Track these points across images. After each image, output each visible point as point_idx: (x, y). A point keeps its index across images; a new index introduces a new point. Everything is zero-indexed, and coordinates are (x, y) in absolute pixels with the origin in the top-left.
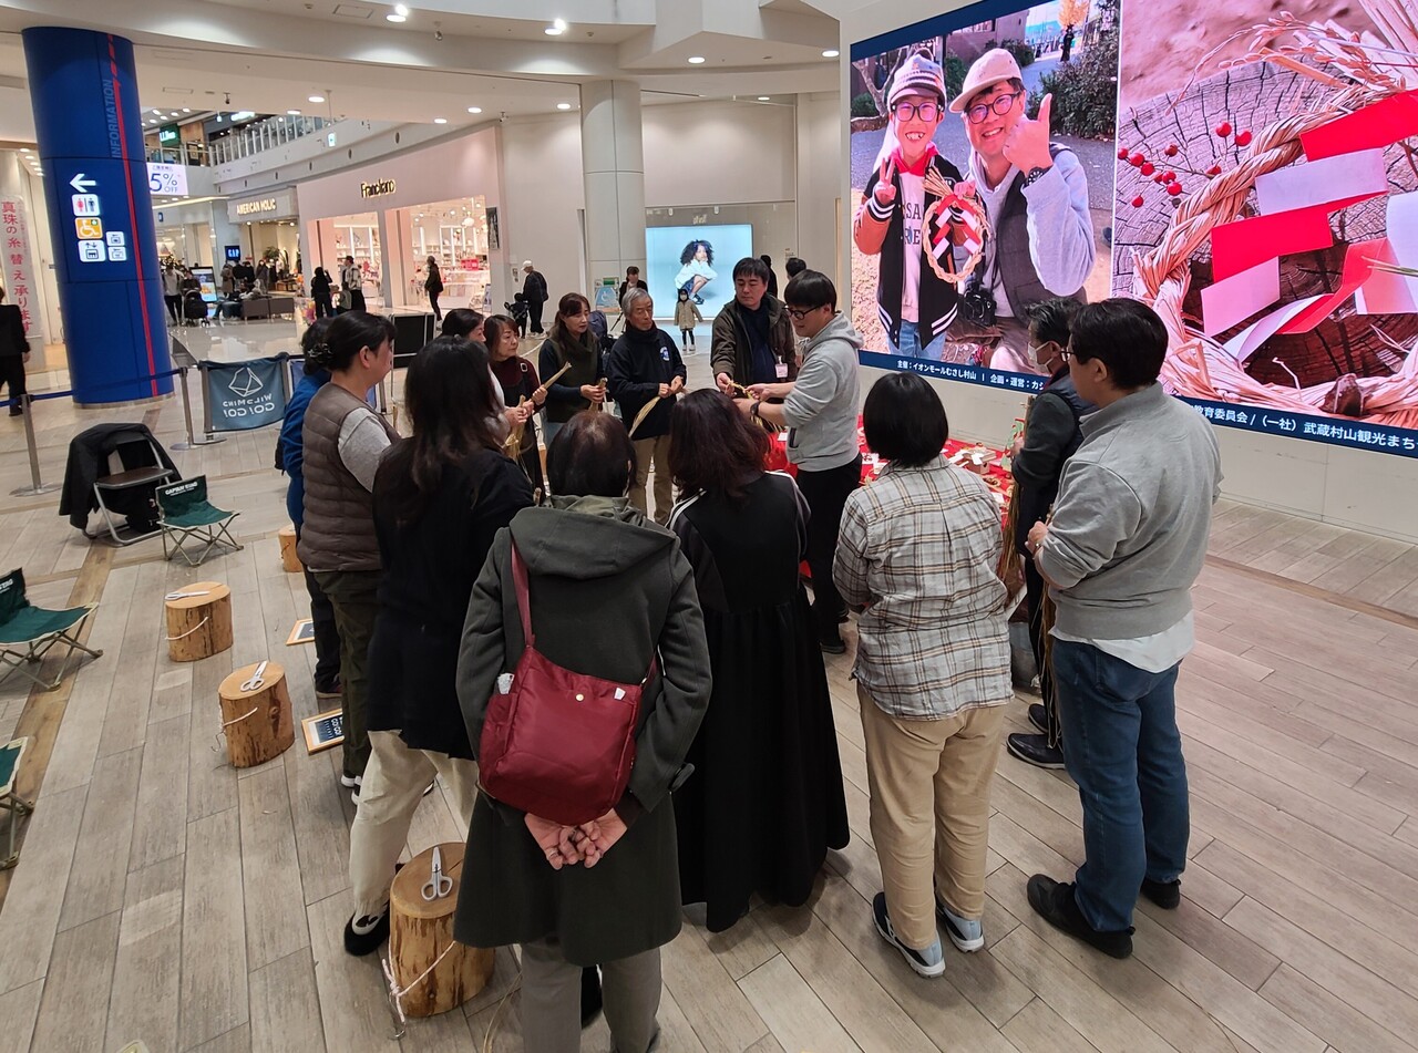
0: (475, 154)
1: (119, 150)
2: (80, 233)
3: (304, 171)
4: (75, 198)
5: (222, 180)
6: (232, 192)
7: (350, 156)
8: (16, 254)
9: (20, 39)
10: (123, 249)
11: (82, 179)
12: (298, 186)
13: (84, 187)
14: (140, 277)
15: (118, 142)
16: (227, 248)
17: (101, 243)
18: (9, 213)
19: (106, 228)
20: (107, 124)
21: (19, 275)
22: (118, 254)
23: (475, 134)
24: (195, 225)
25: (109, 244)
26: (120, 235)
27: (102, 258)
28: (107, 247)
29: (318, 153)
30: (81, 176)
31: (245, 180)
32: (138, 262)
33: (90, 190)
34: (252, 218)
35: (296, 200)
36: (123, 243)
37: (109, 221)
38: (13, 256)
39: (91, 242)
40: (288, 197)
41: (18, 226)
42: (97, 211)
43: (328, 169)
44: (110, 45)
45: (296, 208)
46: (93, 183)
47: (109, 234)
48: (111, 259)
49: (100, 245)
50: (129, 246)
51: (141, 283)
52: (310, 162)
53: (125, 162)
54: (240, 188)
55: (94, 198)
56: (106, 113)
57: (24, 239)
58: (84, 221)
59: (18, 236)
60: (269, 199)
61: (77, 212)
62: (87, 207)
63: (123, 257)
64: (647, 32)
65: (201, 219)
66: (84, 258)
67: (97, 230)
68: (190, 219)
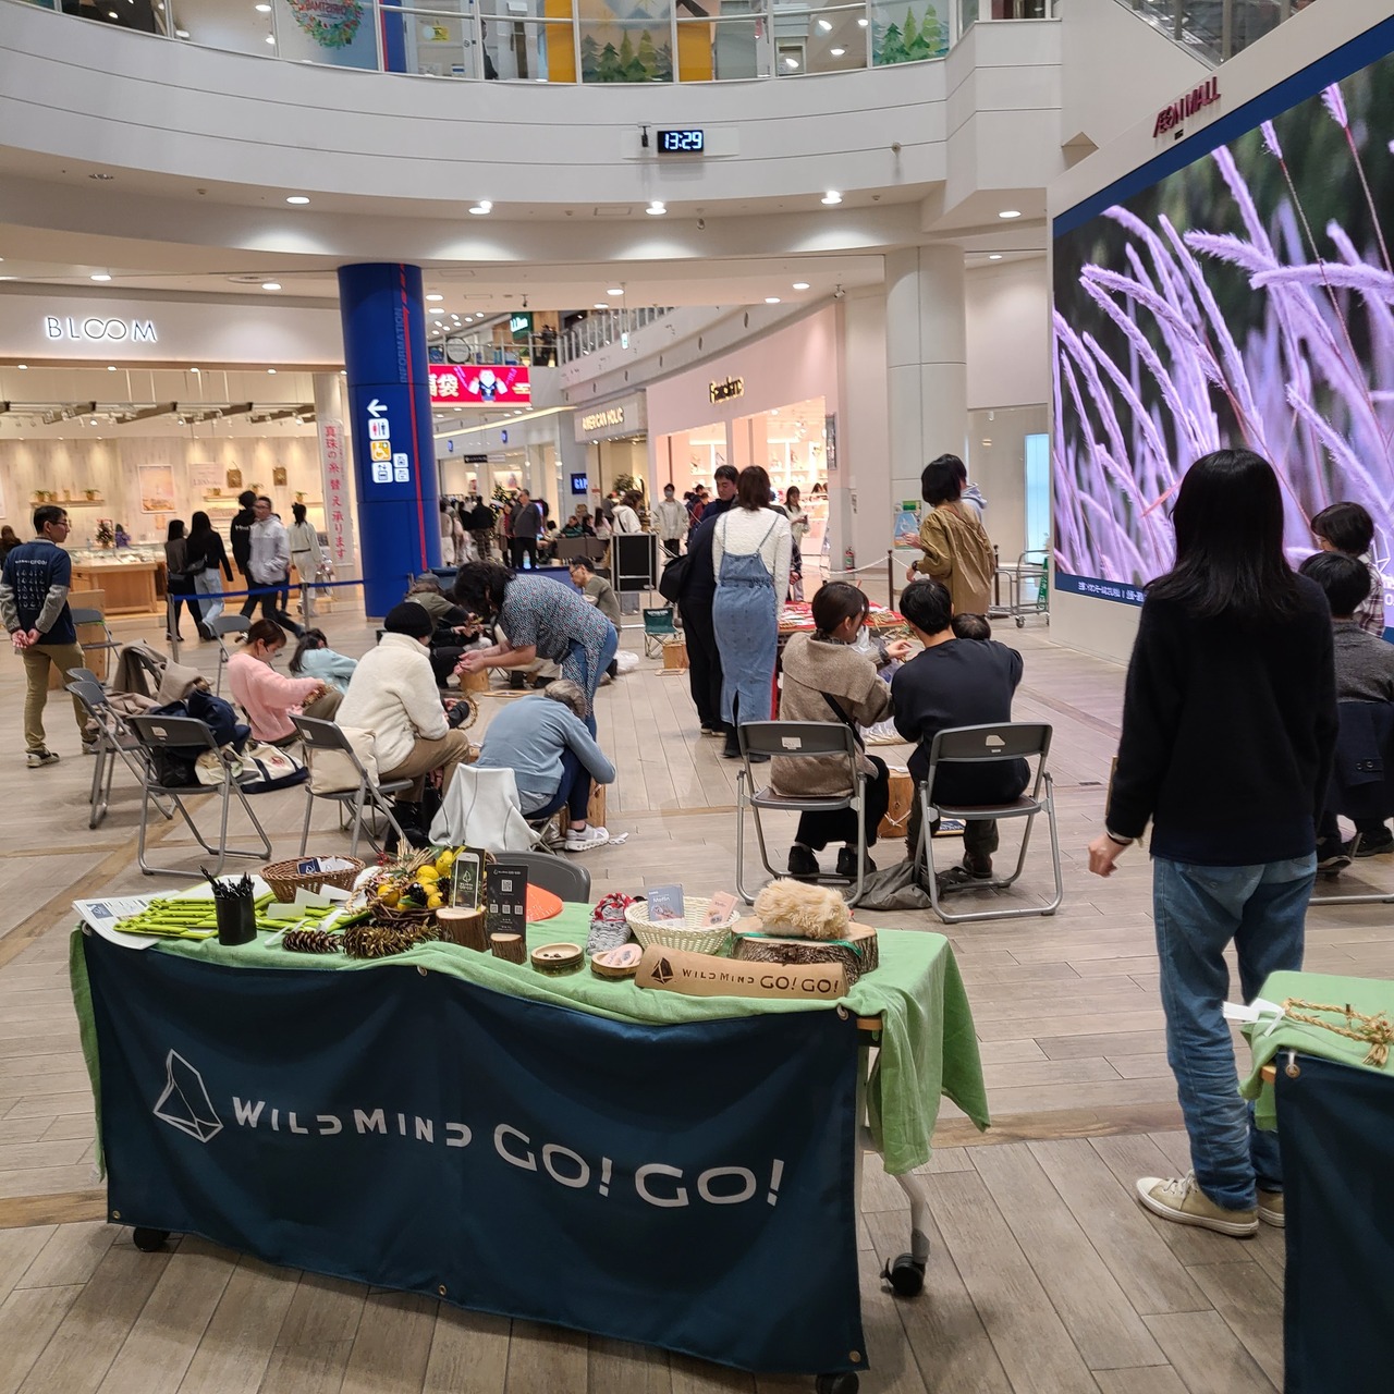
0: (816, 339)
1: (405, 376)
2: (374, 456)
3: (653, 369)
4: (372, 422)
5: (569, 384)
6: (580, 400)
7: (700, 346)
8: (334, 479)
9: (336, 274)
10: (407, 471)
11: (378, 404)
12: (648, 388)
13: (378, 412)
14: (419, 497)
15: (406, 367)
16: (574, 477)
17: (390, 464)
18: (331, 437)
19: (394, 451)
20: (397, 350)
21: (336, 501)
22: (403, 476)
23: (815, 315)
24: (541, 447)
25: (396, 465)
26: (404, 456)
27: (390, 480)
28: (394, 468)
29: (668, 343)
30: (375, 402)
31: (593, 382)
32: (418, 483)
33: (382, 414)
34: (599, 434)
35: (645, 409)
36: (407, 465)
37: (397, 445)
38: (332, 482)
39: (382, 464)
40: (636, 404)
41: (336, 450)
42: (387, 436)
43: (679, 365)
44: (402, 275)
45: (644, 420)
46: (384, 408)
47: (396, 456)
48: (397, 480)
49: (390, 468)
50: (410, 468)
51: (420, 503)
52: (660, 356)
53: (411, 387)
54: (588, 394)
55: (385, 422)
56: (396, 340)
57: (342, 464)
58: (377, 444)
59: (337, 461)
60: (615, 409)
61: (372, 436)
62: (379, 430)
63: (406, 479)
64: (938, 188)
65: (547, 438)
66: (376, 479)
67: (387, 453)
68: (535, 439)
